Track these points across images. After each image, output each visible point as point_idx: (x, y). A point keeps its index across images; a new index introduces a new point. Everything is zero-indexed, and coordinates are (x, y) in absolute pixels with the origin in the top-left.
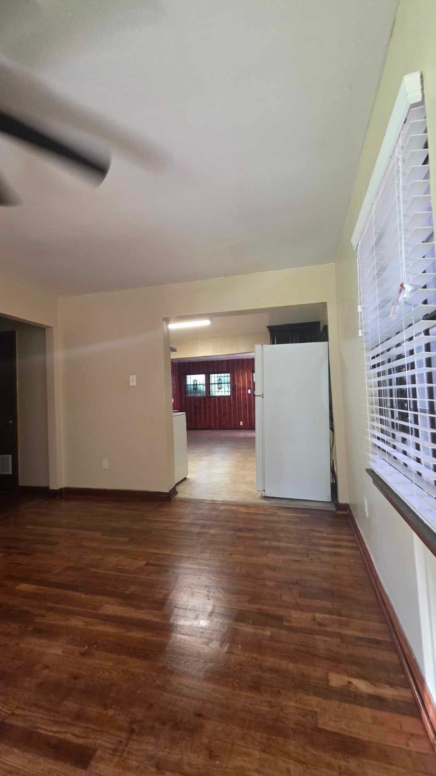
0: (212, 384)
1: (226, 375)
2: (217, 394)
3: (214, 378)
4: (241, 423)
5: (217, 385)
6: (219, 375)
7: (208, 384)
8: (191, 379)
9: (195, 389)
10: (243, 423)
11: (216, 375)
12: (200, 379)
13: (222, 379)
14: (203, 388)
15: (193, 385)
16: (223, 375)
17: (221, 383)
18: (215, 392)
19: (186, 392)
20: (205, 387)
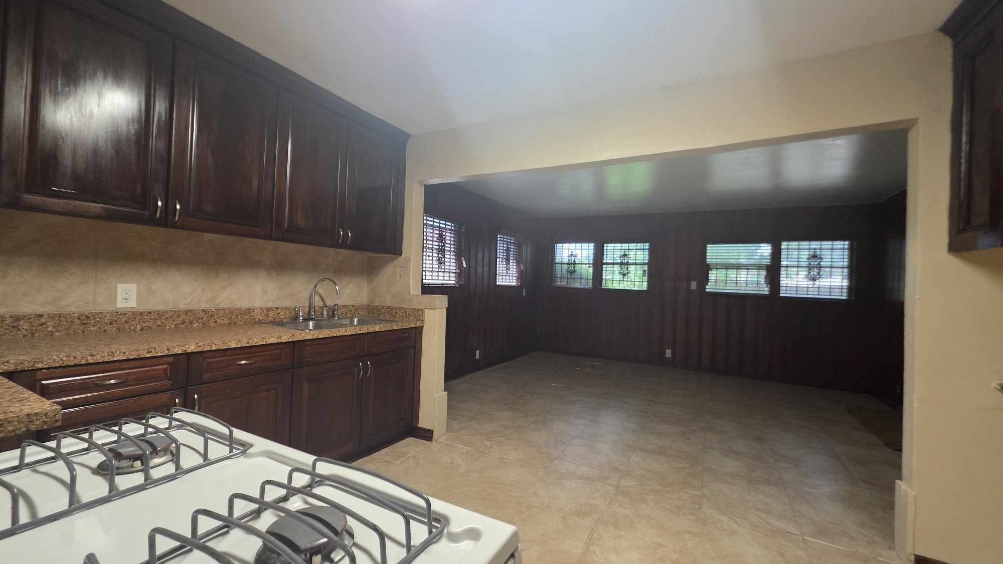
0: (607, 264)
1: (639, 245)
2: (616, 286)
3: (613, 251)
4: (668, 353)
5: (617, 268)
6: (625, 246)
7: (598, 263)
8: (565, 252)
9: (572, 272)
10: (673, 353)
11: (618, 246)
12: (583, 252)
13: (632, 254)
14: (588, 271)
15: (568, 264)
16: (633, 246)
17: (628, 264)
18: (613, 280)
19: (552, 276)
20: (591, 270)
